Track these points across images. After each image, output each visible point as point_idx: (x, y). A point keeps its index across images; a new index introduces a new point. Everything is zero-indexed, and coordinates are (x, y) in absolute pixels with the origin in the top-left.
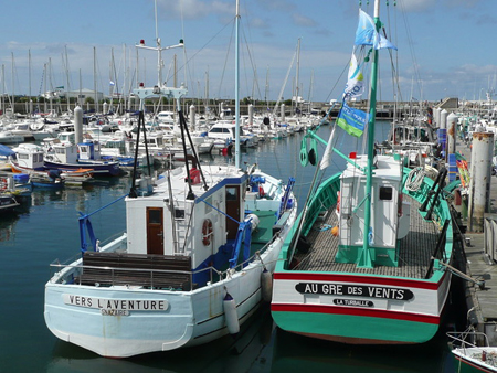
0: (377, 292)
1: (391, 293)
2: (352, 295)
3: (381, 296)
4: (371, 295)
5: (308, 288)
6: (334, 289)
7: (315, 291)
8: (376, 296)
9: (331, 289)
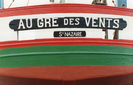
0: (93, 22)
3: (97, 26)
4: (88, 25)
5: (21, 24)
6: (49, 22)
7: (29, 25)
8: (93, 26)
9: (46, 23)
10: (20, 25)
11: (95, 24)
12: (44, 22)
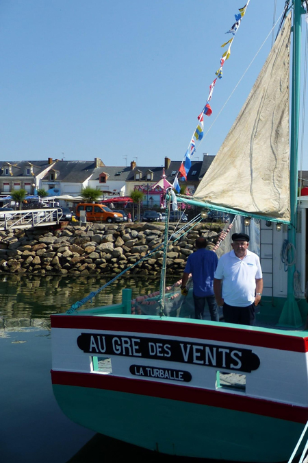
0: (195, 354)
1: (219, 355)
2: (156, 357)
3: (202, 362)
4: (186, 359)
5: (93, 344)
6: (128, 346)
7: (103, 349)
8: (195, 361)
9: (124, 345)
10: (92, 346)
11: (198, 358)
12: (121, 345)
